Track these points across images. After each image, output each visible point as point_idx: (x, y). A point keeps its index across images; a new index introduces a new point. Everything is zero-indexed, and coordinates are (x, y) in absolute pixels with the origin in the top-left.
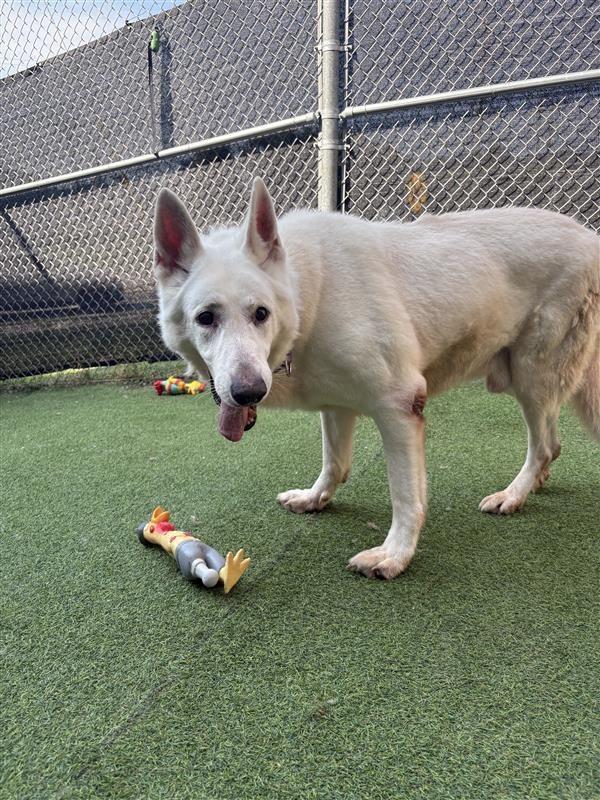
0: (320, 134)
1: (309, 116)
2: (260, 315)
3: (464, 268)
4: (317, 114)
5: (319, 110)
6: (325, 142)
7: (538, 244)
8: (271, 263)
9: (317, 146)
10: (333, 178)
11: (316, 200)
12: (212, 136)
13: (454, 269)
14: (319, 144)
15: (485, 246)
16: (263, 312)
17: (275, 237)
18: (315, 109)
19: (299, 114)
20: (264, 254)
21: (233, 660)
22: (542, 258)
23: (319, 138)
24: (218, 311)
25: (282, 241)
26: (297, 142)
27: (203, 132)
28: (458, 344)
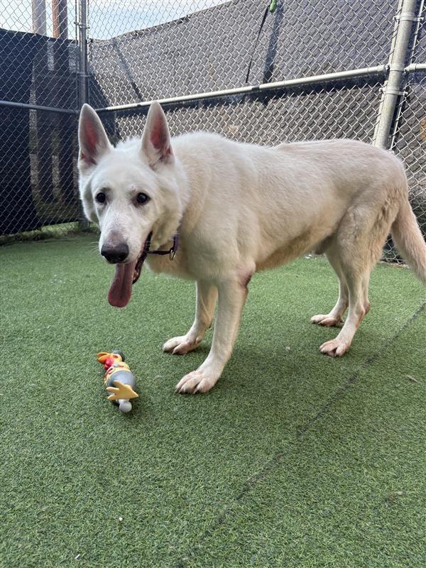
0: (386, 82)
1: (380, 68)
2: (140, 199)
3: (308, 187)
4: (387, 66)
5: (389, 64)
6: (389, 88)
7: (353, 170)
8: (162, 164)
9: (382, 91)
10: (390, 116)
11: (373, 131)
12: (302, 76)
13: (302, 188)
14: (384, 89)
15: (321, 170)
16: (144, 197)
17: (168, 148)
18: (386, 63)
19: (372, 66)
20: (155, 158)
21: (325, 449)
22: (354, 179)
23: (384, 85)
24: (108, 194)
25: (174, 150)
26: (367, 86)
27: (296, 73)
28: (299, 237)
